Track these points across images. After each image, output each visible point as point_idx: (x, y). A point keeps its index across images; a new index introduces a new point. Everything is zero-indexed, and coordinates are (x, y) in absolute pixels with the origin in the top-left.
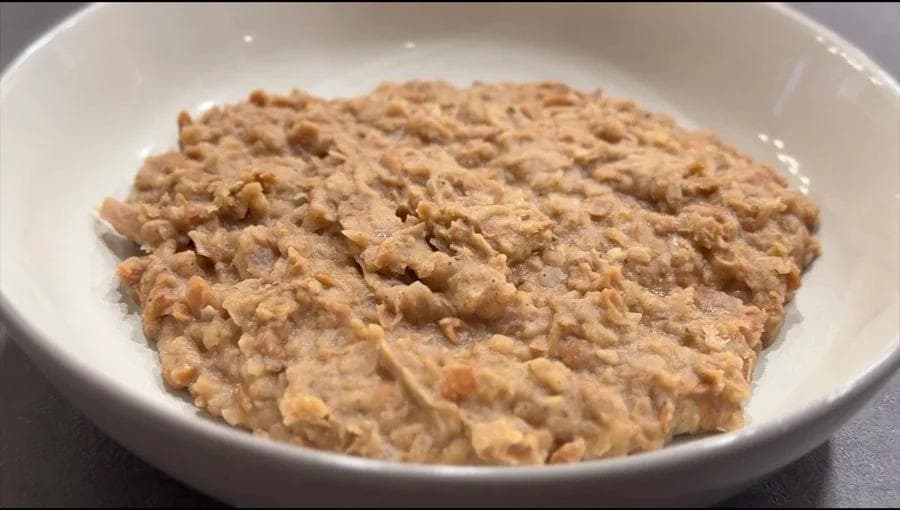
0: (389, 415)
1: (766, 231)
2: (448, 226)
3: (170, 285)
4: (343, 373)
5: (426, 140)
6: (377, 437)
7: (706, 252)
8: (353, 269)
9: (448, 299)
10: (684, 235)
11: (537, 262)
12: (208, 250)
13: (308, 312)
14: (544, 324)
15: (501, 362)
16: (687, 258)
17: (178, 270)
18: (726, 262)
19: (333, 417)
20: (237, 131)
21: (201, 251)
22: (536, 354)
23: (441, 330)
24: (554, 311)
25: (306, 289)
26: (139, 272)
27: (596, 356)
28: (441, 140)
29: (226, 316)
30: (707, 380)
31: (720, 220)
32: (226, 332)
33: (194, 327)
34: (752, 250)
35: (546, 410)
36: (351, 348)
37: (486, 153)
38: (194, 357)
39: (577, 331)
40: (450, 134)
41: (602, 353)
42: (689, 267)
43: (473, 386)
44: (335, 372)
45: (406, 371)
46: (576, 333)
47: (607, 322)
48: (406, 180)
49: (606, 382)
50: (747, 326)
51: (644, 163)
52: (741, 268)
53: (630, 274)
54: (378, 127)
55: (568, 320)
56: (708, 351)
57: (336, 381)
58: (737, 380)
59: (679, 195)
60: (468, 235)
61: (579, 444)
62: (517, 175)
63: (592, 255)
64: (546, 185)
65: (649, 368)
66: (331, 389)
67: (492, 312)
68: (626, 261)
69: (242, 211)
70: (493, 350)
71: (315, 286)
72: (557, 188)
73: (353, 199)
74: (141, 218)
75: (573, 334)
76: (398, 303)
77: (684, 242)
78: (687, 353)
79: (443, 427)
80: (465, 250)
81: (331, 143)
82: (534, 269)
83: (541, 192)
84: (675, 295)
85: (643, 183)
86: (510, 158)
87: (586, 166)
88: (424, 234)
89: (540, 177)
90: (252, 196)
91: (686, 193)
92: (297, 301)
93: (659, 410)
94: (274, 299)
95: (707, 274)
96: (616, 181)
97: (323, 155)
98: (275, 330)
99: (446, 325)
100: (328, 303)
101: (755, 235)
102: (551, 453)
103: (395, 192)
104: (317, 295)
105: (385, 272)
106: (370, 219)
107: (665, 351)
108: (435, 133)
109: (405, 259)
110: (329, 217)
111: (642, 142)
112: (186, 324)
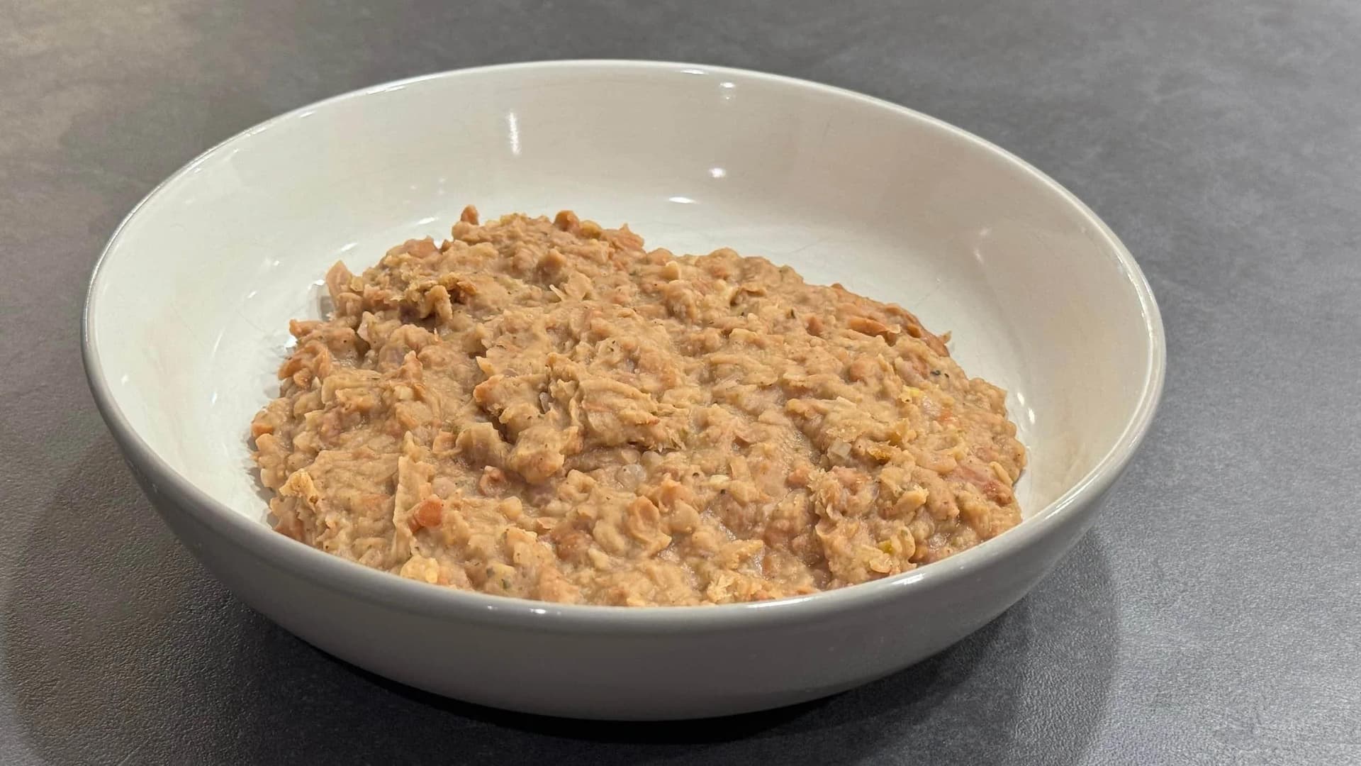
0: (365, 522)
1: (895, 523)
3: (315, 353)
4: (358, 473)
5: (671, 313)
6: (343, 536)
7: (815, 517)
8: (467, 398)
9: (508, 450)
10: (809, 493)
11: (628, 455)
12: (369, 334)
13: (382, 413)
14: (568, 507)
15: (496, 521)
16: (786, 514)
17: (331, 342)
18: (821, 534)
19: (319, 503)
21: (362, 333)
22: (535, 529)
23: (480, 475)
24: (587, 499)
25: (394, 392)
26: (307, 333)
27: (587, 554)
28: (684, 316)
29: (321, 391)
31: (855, 491)
34: (864, 534)
36: (388, 456)
37: (710, 345)
38: (281, 419)
39: (589, 524)
40: (698, 314)
41: (594, 552)
42: (783, 524)
43: (437, 522)
44: (354, 469)
45: (400, 489)
46: (584, 525)
47: (624, 529)
49: (576, 580)
52: (831, 547)
55: (590, 512)
56: (705, 599)
57: (347, 476)
59: (844, 454)
60: (568, 399)
63: (688, 470)
64: (725, 394)
66: (339, 481)
67: (531, 476)
68: (723, 492)
69: (424, 311)
70: (500, 508)
71: (403, 391)
72: (735, 402)
73: (520, 334)
74: (345, 288)
76: (462, 436)
79: (394, 550)
80: (554, 412)
81: (565, 279)
82: (623, 463)
84: (738, 542)
85: (825, 429)
86: (721, 357)
87: (788, 392)
88: (540, 386)
89: (727, 384)
90: (437, 299)
91: (854, 454)
92: (381, 399)
95: (800, 541)
96: (803, 416)
97: (548, 287)
99: (487, 472)
100: (403, 412)
104: (400, 401)
105: (482, 407)
106: (514, 357)
107: (661, 580)
108: (684, 309)
109: (503, 400)
110: (484, 342)
111: (881, 394)
112: (299, 389)
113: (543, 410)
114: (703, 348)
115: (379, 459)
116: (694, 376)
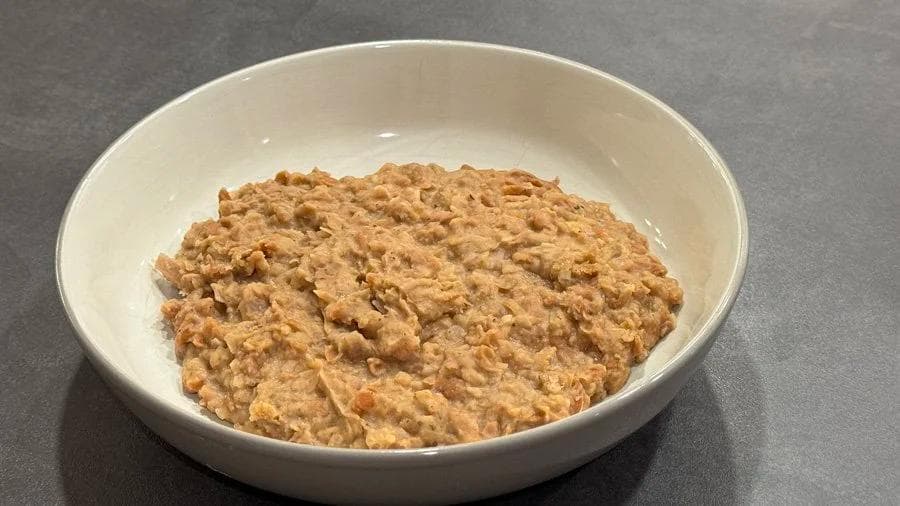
0: (319, 420)
1: (625, 309)
2: (384, 292)
3: (194, 322)
4: (293, 391)
5: (399, 220)
6: (308, 433)
7: (575, 322)
8: (318, 319)
9: (376, 345)
10: (564, 308)
11: (447, 322)
12: (223, 298)
13: (279, 347)
14: (436, 367)
15: (399, 391)
16: (559, 326)
17: (201, 311)
18: (585, 331)
19: (281, 418)
20: (260, 206)
21: (218, 298)
22: (426, 387)
23: (367, 366)
24: (445, 358)
25: (279, 331)
26: (176, 310)
27: (466, 391)
28: (409, 220)
29: (226, 346)
30: (539, 413)
31: (590, 298)
32: (225, 357)
33: (205, 352)
34: (609, 323)
35: (420, 424)
36: (303, 374)
37: (438, 233)
38: (203, 373)
39: (457, 373)
40: (417, 216)
41: (470, 389)
42: (559, 332)
43: (372, 405)
44: (288, 389)
45: (332, 392)
46: (455, 374)
47: (480, 369)
48: (369, 254)
49: (470, 410)
50: (587, 378)
52: (596, 337)
53: (515, 335)
54: (366, 207)
55: (452, 365)
56: (547, 393)
57: (287, 395)
59: (569, 277)
60: (397, 300)
63: (488, 320)
64: (474, 263)
65: (501, 402)
66: (283, 401)
67: (402, 356)
68: (514, 325)
69: (250, 271)
70: (396, 382)
71: (286, 329)
72: (481, 266)
73: (328, 267)
74: (181, 271)
76: (340, 345)
77: (560, 313)
78: (534, 394)
79: (350, 431)
80: (392, 311)
81: (324, 220)
82: (446, 328)
83: (469, 268)
84: (541, 352)
85: (547, 265)
86: (453, 240)
87: (510, 249)
88: (370, 296)
89: (471, 257)
90: (257, 260)
91: (574, 275)
92: (273, 339)
93: (501, 431)
94: (257, 337)
95: (573, 339)
96: (527, 262)
97: (317, 229)
98: (255, 359)
99: (371, 363)
100: (293, 342)
101: (616, 312)
103: (359, 263)
104: (287, 336)
105: (338, 323)
106: (336, 283)
107: (517, 391)
108: (406, 216)
109: (352, 314)
110: (308, 279)
111: (560, 232)
112: (201, 349)
113: (384, 312)
114: (436, 238)
115: (299, 377)
116: (444, 257)
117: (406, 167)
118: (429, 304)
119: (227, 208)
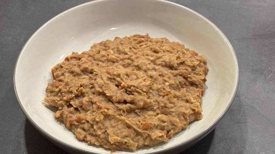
0: (132, 136)
1: (197, 70)
2: (130, 88)
3: (71, 117)
4: (120, 129)
6: (131, 141)
7: (186, 78)
8: (111, 103)
9: (135, 105)
10: (180, 75)
11: (151, 91)
12: (76, 106)
13: (107, 116)
14: (158, 107)
15: (151, 118)
16: (182, 81)
17: (71, 112)
18: (190, 80)
19: (121, 140)
20: (67, 70)
22: (158, 114)
23: (136, 113)
24: (159, 103)
25: (104, 112)
26: (62, 115)
27: (170, 111)
28: (117, 61)
29: (88, 122)
30: (194, 110)
31: (187, 70)
32: (90, 126)
33: (81, 126)
34: (195, 75)
35: (164, 126)
36: (119, 123)
37: (129, 63)
38: (84, 133)
39: (165, 106)
40: (119, 59)
41: (171, 110)
42: (183, 83)
43: (148, 126)
44: (117, 129)
45: (133, 126)
47: (171, 103)
48: (115, 77)
49: (174, 116)
50: (198, 94)
51: (167, 58)
52: (194, 81)
53: (171, 88)
54: (101, 61)
55: (163, 105)
56: (192, 103)
57: (119, 132)
58: (199, 108)
60: (135, 89)
61: (172, 131)
62: (139, 68)
63: (162, 86)
64: (146, 69)
65: (182, 111)
66: (118, 133)
67: (146, 106)
68: (170, 85)
69: (80, 94)
70: (149, 115)
71: (106, 110)
72: (149, 69)
73: (105, 85)
74: (56, 101)
75: (164, 107)
76: (125, 110)
77: (181, 77)
78: (188, 105)
79: (145, 136)
80: (136, 94)
81: (92, 69)
82: (151, 93)
83: (145, 71)
84: (182, 91)
85: (168, 63)
86: (136, 64)
87: (154, 62)
88: (125, 91)
89: (144, 67)
90: (81, 90)
91: (178, 64)
92: (103, 115)
93: (186, 119)
94: (98, 116)
95: (187, 83)
96: (161, 64)
97: (92, 73)
98: (101, 123)
100: (110, 114)
101: (195, 71)
102: (167, 135)
103: (113, 80)
104: (107, 112)
105: (119, 102)
106: (111, 90)
107: (184, 106)
108: (115, 60)
109: (123, 98)
111: (164, 51)
112: (78, 125)
113: (133, 94)
114: (129, 65)
115: (119, 124)
116: (136, 70)
117: (101, 43)
118: (145, 88)
119: (57, 75)
